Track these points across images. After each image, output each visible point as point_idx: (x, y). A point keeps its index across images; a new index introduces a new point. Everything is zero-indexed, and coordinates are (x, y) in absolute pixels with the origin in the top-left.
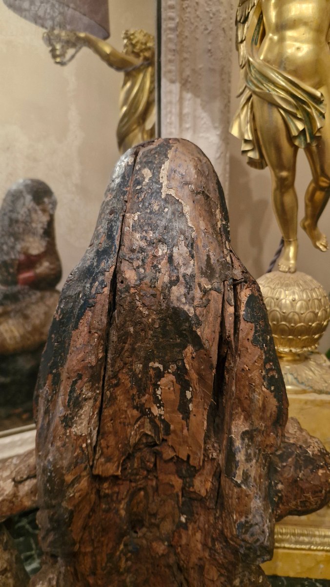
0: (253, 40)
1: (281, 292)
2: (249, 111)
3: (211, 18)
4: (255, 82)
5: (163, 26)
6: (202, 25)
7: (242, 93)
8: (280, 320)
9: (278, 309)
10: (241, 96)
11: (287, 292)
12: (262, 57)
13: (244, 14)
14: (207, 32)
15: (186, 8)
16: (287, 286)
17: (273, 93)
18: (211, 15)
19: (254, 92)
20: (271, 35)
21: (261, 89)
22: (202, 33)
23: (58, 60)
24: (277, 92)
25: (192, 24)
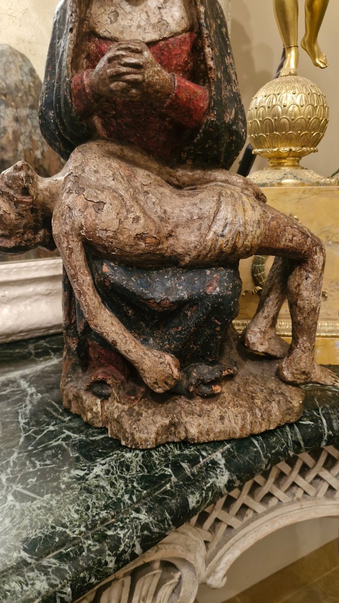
8: (281, 114)
9: (279, 103)
11: (288, 87)
16: (289, 82)
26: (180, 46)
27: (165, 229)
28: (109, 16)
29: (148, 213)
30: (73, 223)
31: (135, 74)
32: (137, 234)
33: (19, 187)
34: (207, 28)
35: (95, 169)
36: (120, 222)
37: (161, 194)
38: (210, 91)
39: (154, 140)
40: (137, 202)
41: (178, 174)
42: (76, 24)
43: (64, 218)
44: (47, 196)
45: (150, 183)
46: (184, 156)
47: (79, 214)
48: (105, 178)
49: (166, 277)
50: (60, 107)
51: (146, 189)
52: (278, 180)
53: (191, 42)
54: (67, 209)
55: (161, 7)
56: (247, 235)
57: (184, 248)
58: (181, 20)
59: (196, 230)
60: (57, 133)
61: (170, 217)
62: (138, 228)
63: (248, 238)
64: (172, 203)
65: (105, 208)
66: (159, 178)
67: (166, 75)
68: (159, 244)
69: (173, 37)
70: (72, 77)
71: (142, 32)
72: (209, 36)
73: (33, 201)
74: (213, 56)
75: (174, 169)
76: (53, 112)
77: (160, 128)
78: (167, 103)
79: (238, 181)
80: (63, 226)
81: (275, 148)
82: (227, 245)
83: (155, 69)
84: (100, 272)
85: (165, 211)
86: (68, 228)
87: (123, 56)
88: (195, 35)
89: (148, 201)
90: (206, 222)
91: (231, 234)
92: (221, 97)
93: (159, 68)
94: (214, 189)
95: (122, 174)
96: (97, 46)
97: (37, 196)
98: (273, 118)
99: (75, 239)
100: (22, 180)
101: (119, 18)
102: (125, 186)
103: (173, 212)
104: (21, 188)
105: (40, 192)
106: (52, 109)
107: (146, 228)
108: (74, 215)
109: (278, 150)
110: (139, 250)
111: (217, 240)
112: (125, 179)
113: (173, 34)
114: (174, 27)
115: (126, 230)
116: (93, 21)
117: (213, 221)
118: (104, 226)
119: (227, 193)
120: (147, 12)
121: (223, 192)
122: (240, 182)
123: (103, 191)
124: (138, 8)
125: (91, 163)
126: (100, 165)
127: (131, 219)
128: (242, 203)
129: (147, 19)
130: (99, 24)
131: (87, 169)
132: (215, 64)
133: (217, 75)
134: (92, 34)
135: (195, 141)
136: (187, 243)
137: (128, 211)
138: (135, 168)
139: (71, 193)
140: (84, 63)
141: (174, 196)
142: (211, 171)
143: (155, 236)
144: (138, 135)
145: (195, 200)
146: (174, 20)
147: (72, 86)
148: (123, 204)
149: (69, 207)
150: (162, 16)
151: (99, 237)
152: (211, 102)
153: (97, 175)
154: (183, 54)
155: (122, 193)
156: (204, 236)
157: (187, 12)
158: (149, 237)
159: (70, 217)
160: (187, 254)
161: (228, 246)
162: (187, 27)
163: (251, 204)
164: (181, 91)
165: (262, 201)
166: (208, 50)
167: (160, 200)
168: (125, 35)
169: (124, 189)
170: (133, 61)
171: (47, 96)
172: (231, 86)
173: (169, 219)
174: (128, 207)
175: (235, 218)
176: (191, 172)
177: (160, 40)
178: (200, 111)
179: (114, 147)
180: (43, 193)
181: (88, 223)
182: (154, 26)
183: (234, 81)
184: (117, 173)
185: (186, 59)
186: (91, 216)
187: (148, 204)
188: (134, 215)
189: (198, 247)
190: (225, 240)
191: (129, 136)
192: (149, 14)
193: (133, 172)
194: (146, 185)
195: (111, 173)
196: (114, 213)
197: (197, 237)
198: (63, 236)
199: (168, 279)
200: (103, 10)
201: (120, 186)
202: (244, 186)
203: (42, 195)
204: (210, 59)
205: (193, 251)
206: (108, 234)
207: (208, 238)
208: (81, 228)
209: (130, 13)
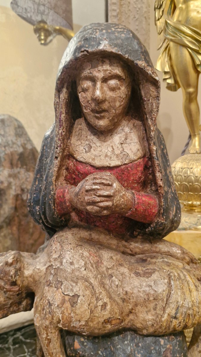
0: (168, 13)
1: (193, 164)
2: (167, 55)
3: (138, 11)
4: (172, 34)
5: (109, 14)
6: (132, 15)
7: (161, 47)
8: (194, 182)
9: (192, 175)
10: (161, 49)
11: (197, 164)
12: (175, 20)
13: (159, 3)
14: (135, 19)
15: (123, 4)
16: (197, 160)
17: (184, 39)
18: (138, 9)
19: (171, 40)
20: (180, 5)
21: (176, 37)
22: (132, 19)
23: (43, 42)
24: (186, 38)
25: (127, 14)
26: (136, 168)
27: (127, 308)
28: (85, 147)
29: (113, 296)
30: (53, 319)
31: (107, 201)
32: (105, 320)
33: (9, 280)
34: (158, 160)
35: (71, 261)
36: (92, 312)
37: (122, 275)
38: (160, 201)
39: (114, 224)
40: (104, 287)
41: (132, 247)
42: (60, 154)
43: (44, 313)
44: (31, 281)
45: (113, 265)
46: (135, 233)
47: (57, 310)
48: (79, 269)
49: (126, 342)
50: (45, 208)
51: (110, 272)
52: (194, 224)
53: (144, 164)
54: (47, 303)
55: (122, 143)
56: (195, 315)
57: (142, 324)
58: (137, 152)
59: (152, 309)
60: (41, 221)
61: (131, 298)
62: (106, 314)
63: (196, 318)
64: (131, 283)
65: (79, 301)
66: (119, 256)
67: (128, 195)
68: (122, 322)
69: (131, 163)
70: (56, 190)
71: (108, 160)
72: (159, 165)
73: (19, 289)
74: (162, 178)
75: (128, 243)
76: (39, 207)
77: (118, 216)
78: (129, 213)
79: (178, 251)
80: (44, 321)
81: (190, 201)
82: (180, 325)
83: (121, 194)
84: (72, 348)
85: (126, 292)
86: (47, 323)
87: (98, 189)
88: (147, 159)
89: (113, 285)
90: (161, 304)
91: (183, 316)
92: (168, 205)
93: (124, 193)
94: (163, 269)
95: (92, 262)
96: (74, 165)
97: (22, 283)
98: (188, 184)
99: (53, 331)
100: (12, 276)
101: (92, 150)
102: (94, 273)
103: (132, 293)
104: (10, 282)
105: (25, 279)
106: (38, 205)
107: (112, 313)
108: (53, 311)
109: (192, 203)
110: (105, 330)
111: (171, 322)
112: (94, 266)
113: (131, 161)
114: (132, 157)
115: (96, 317)
116: (73, 149)
117: (166, 303)
118: (78, 317)
119: (175, 276)
120: (112, 146)
121: (172, 274)
122: (179, 253)
123: (77, 283)
124: (106, 143)
125: (67, 255)
126: (74, 256)
127: (100, 307)
128: (187, 283)
129: (112, 151)
130: (77, 152)
131: (64, 261)
132: (164, 183)
133: (165, 190)
134: (71, 156)
135: (147, 230)
136: (145, 320)
137: (97, 299)
138: (101, 251)
139: (51, 286)
140: (64, 173)
141: (133, 275)
142: (156, 243)
143: (119, 317)
144: (102, 221)
145: (150, 281)
146: (132, 152)
147: (56, 197)
148: (93, 293)
149: (49, 302)
150: (123, 149)
151: (73, 326)
152: (161, 209)
153: (73, 267)
154: (138, 173)
155: (92, 280)
156: (160, 316)
157: (141, 146)
158: (114, 320)
159: (50, 313)
160: (145, 328)
161: (180, 327)
162: (141, 156)
163: (194, 284)
164: (140, 206)
165: (195, 264)
166: (158, 174)
167: (122, 282)
168: (96, 161)
169: (93, 277)
170: (106, 193)
171: (35, 195)
172: (171, 189)
173: (129, 299)
174: (97, 295)
175: (184, 301)
176: (141, 245)
177: (122, 165)
178: (152, 215)
179: (85, 234)
180: (27, 280)
181: (65, 317)
182: (117, 156)
183: (172, 182)
184: (88, 262)
185: (140, 176)
186: (67, 311)
187: (113, 287)
188: (102, 302)
189: (155, 325)
190: (178, 322)
191: (95, 222)
192: (114, 148)
193: (100, 257)
194: (110, 268)
195: (83, 263)
196: (87, 304)
197: (153, 315)
198: (44, 329)
199: (128, 345)
200: (80, 143)
201: (90, 275)
202: (182, 256)
203: (27, 281)
204: (160, 180)
205: (150, 328)
206: (81, 324)
207: (163, 319)
208: (59, 322)
209: (100, 146)
